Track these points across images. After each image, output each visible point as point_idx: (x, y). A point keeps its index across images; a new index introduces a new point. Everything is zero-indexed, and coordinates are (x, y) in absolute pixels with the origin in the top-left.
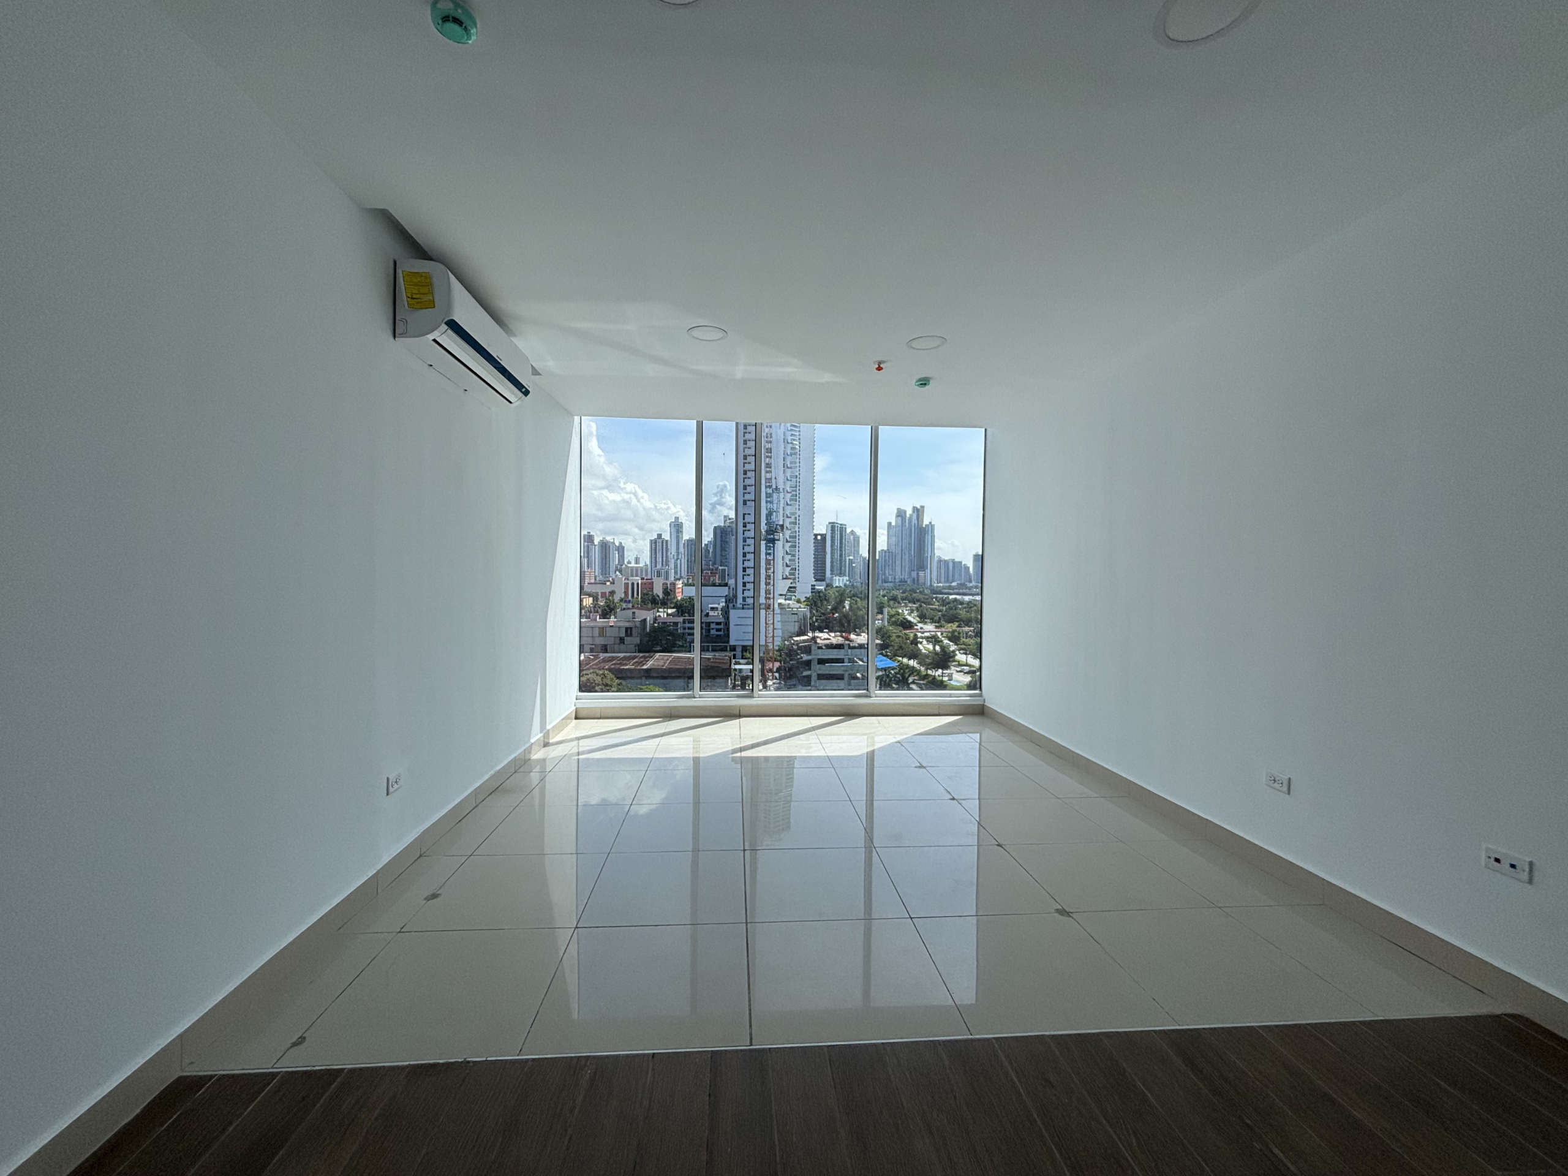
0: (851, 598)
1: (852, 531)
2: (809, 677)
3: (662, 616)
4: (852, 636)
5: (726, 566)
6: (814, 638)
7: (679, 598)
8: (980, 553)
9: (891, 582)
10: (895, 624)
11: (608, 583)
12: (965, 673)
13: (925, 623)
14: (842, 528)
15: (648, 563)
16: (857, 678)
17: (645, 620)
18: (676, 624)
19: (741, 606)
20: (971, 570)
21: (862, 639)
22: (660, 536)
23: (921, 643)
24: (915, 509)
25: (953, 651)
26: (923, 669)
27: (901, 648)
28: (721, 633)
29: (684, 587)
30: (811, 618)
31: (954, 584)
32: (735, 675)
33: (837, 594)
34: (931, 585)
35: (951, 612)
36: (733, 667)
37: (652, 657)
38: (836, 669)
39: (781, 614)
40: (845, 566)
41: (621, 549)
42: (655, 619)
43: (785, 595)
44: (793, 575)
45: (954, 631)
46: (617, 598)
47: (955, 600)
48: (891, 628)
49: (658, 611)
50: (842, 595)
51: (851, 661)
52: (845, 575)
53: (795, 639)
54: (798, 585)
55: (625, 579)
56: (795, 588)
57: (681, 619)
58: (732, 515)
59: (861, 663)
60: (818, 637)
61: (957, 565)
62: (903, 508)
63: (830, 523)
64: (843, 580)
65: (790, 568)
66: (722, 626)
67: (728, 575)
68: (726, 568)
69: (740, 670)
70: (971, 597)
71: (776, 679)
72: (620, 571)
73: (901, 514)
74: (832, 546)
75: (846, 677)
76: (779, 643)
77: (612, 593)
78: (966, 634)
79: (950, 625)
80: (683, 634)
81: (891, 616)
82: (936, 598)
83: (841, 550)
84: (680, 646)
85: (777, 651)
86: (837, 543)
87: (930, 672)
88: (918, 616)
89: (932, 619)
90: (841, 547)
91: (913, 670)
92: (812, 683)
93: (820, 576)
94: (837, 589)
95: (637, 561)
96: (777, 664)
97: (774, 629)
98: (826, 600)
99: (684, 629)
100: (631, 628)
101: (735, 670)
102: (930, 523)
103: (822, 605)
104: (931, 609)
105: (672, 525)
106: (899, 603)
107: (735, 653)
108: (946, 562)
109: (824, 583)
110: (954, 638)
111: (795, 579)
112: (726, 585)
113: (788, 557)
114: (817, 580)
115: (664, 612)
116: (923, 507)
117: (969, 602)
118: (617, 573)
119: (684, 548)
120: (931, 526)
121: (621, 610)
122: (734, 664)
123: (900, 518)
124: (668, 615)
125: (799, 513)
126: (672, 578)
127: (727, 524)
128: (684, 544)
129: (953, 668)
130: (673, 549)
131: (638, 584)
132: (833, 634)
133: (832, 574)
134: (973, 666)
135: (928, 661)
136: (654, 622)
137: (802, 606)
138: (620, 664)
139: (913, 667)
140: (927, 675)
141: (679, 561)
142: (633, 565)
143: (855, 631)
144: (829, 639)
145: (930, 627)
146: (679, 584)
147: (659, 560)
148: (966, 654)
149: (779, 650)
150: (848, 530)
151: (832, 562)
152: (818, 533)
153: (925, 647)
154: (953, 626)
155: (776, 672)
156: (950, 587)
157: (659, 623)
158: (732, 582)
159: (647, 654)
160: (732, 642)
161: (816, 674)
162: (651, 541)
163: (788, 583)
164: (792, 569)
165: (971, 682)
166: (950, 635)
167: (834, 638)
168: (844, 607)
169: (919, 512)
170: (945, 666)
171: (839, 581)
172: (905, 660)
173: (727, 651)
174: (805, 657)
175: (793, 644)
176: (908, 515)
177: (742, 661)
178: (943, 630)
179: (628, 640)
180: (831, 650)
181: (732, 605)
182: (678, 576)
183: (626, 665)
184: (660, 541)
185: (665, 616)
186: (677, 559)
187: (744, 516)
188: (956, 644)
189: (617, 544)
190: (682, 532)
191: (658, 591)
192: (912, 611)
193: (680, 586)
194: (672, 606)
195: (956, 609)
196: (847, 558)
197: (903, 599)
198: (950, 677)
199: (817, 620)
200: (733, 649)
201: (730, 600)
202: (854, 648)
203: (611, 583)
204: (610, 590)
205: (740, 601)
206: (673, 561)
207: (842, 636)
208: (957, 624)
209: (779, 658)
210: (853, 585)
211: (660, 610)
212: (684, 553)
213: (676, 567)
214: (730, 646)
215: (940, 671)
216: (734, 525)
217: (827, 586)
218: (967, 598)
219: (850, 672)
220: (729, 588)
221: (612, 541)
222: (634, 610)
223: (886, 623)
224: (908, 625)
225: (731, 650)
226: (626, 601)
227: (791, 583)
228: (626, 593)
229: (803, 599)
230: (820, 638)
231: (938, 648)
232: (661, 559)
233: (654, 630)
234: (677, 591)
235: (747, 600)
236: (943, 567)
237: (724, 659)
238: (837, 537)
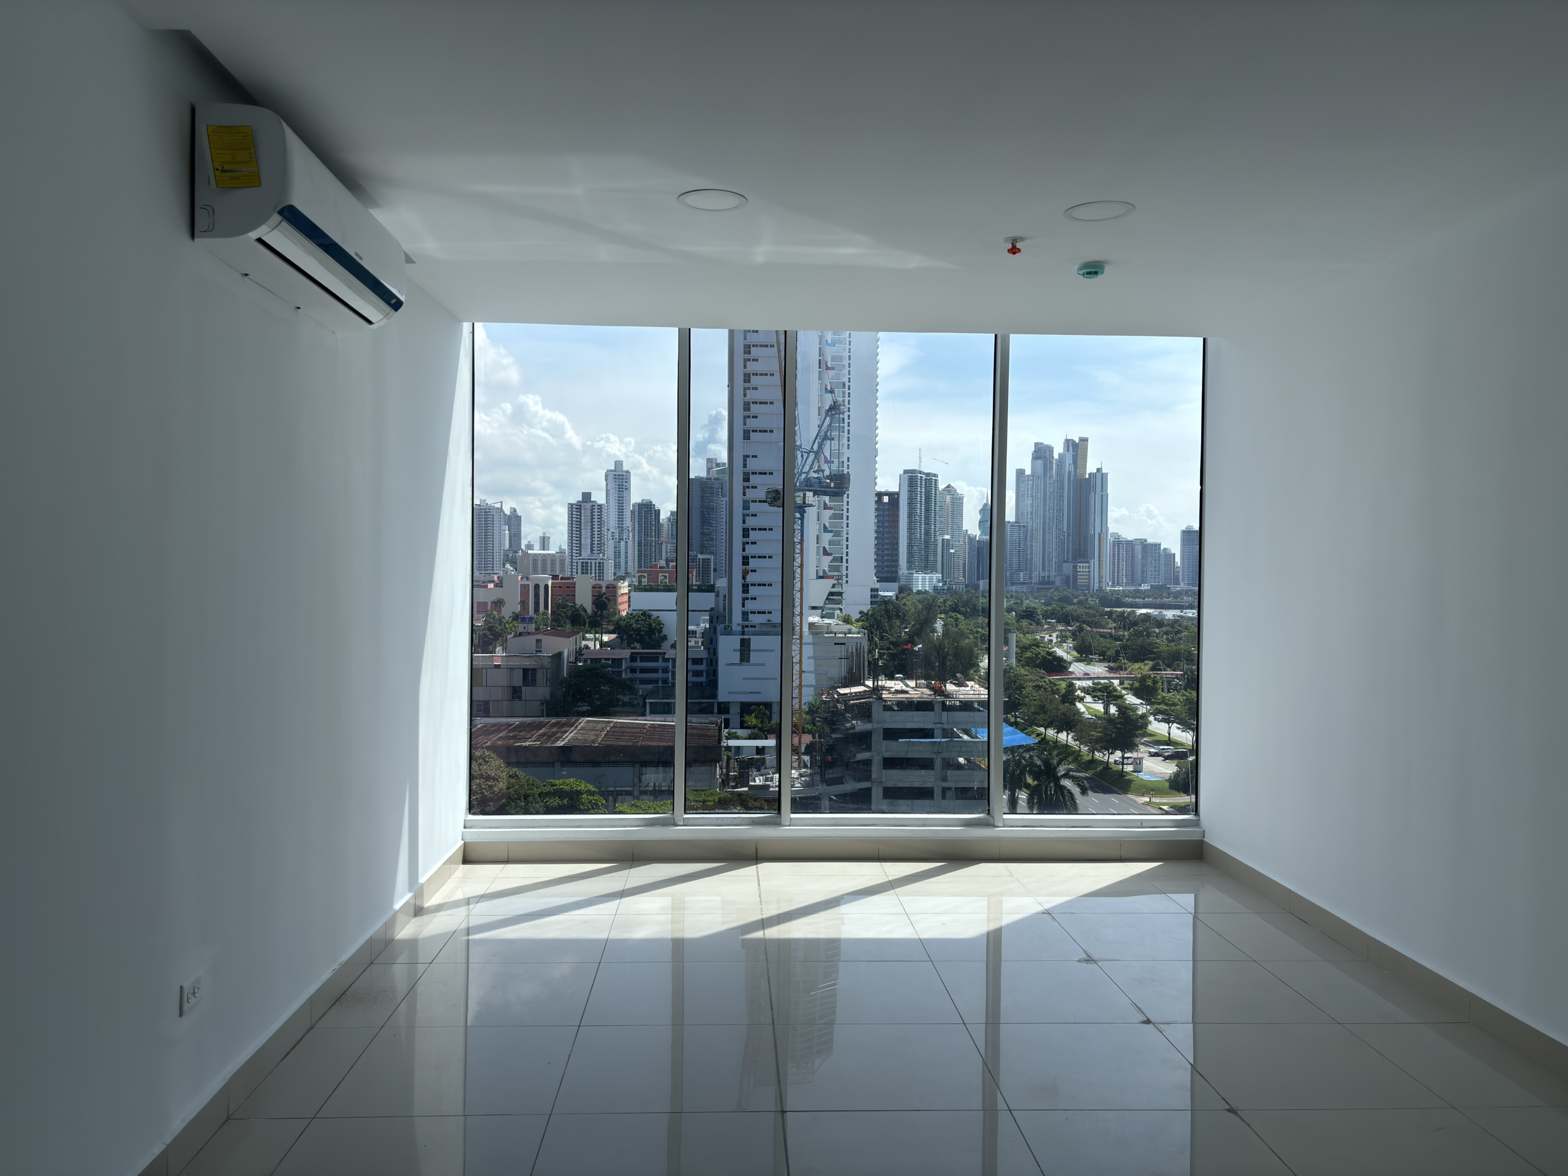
0: (946, 612)
1: (949, 486)
2: (868, 763)
3: (592, 648)
4: (950, 687)
5: (711, 553)
6: (876, 690)
7: (624, 614)
8: (1197, 527)
9: (1022, 583)
10: (1030, 663)
11: (491, 586)
12: (1166, 758)
13: (1089, 662)
14: (930, 480)
15: (565, 547)
16: (960, 767)
17: (559, 656)
18: (617, 662)
19: (740, 628)
20: (1178, 559)
21: (973, 690)
22: (587, 496)
23: (1081, 700)
24: (1069, 443)
25: (1144, 716)
26: (1084, 749)
27: (1042, 709)
28: (703, 679)
29: (632, 593)
30: (870, 652)
31: (1145, 587)
32: (729, 758)
33: (920, 606)
34: (1100, 587)
35: (1139, 641)
36: (724, 743)
37: (572, 725)
38: (917, 747)
39: (814, 644)
40: (936, 554)
41: (514, 521)
42: (579, 653)
43: (822, 609)
44: (836, 570)
45: (1143, 679)
46: (507, 612)
47: (1147, 615)
48: (1023, 671)
49: (584, 639)
50: (929, 606)
51: (948, 733)
52: (934, 570)
53: (842, 691)
54: (846, 589)
55: (522, 579)
56: (840, 594)
57: (626, 653)
58: (723, 457)
59: (966, 737)
60: (883, 688)
61: (1150, 550)
62: (1046, 443)
63: (906, 472)
64: (931, 579)
65: (831, 558)
66: (703, 667)
67: (715, 570)
68: (712, 557)
69: (738, 749)
70: (1177, 612)
71: (805, 766)
72: (513, 563)
73: (1041, 453)
74: (911, 515)
75: (938, 764)
76: (811, 699)
77: (499, 604)
78: (1169, 682)
79: (1137, 666)
80: (631, 680)
81: (1023, 648)
82: (1110, 614)
83: (927, 523)
84: (624, 704)
85: (807, 713)
86: (920, 509)
87: (1098, 755)
88: (1075, 649)
89: (1103, 654)
90: (927, 518)
91: (1065, 751)
92: (874, 776)
93: (887, 570)
94: (920, 597)
95: (544, 542)
96: (807, 739)
97: (801, 672)
98: (898, 617)
99: (633, 670)
100: (534, 670)
101: (728, 748)
102: (1099, 470)
103: (891, 627)
104: (1102, 636)
105: (610, 478)
106: (1038, 623)
107: (727, 716)
108: (1130, 544)
109: (895, 585)
110: (1144, 690)
111: (839, 578)
112: (711, 589)
113: (827, 537)
114: (881, 580)
115: (596, 639)
116: (1084, 440)
117: (1174, 622)
118: (508, 566)
119: (633, 519)
120: (1100, 477)
121: (515, 636)
122: (727, 738)
123: (1040, 462)
124: (602, 644)
125: (846, 453)
126: (609, 576)
127: (714, 474)
128: (633, 512)
129: (1142, 748)
130: (611, 520)
131: (546, 586)
132: (912, 683)
133: (909, 568)
134: (1182, 744)
135: (1096, 734)
136: (577, 660)
137: (854, 629)
138: (514, 737)
139: (1067, 746)
140: (1093, 762)
141: (623, 543)
142: (537, 550)
143: (956, 678)
144: (906, 692)
145: (1099, 669)
146: (624, 588)
147: (586, 541)
148: (1167, 721)
149: (811, 712)
150: (941, 486)
151: (910, 546)
152: (883, 490)
153: (1089, 707)
154: (1142, 668)
155: (804, 754)
156: (1137, 593)
157: (585, 661)
158: (721, 583)
159: (564, 720)
160: (722, 697)
161: (880, 758)
162: (571, 506)
163: (827, 585)
164: (834, 560)
165: (1177, 775)
166: (1136, 684)
167: (913, 689)
168: (934, 631)
169: (1077, 449)
170: (1127, 744)
171: (924, 582)
172: (1051, 733)
173: (712, 713)
174: (859, 725)
175: (838, 701)
176: (1056, 456)
177: (740, 732)
178: (1124, 674)
179: (527, 692)
180: (910, 713)
181: (722, 626)
182: (622, 573)
183: (525, 739)
184: (589, 505)
185: (598, 647)
186: (621, 539)
187: (745, 461)
188: (1149, 702)
189: (508, 512)
190: (628, 489)
191: (584, 599)
192: (1063, 639)
193: (626, 591)
194: (611, 628)
195: (1149, 635)
196: (940, 539)
197: (1047, 616)
198: (1138, 763)
199: (881, 655)
200: (724, 708)
201: (719, 619)
202: (952, 708)
203: (496, 586)
204: (494, 598)
205: (737, 618)
206: (611, 543)
207: (928, 687)
208: (1151, 663)
209: (809, 727)
210: (949, 589)
211: (587, 635)
212: (633, 530)
213: (617, 555)
214: (719, 704)
215: (1118, 754)
216: (727, 478)
217: (901, 590)
218: (1170, 614)
219: (945, 755)
220: (717, 596)
221: (499, 505)
222: (539, 637)
223: (1014, 661)
224: (1058, 666)
225: (720, 712)
226: (524, 620)
227: (833, 586)
228: (524, 604)
229: (855, 616)
230: (888, 689)
231: (1113, 710)
232: (589, 541)
233: (575, 672)
234: (620, 600)
235: (751, 616)
236: (1123, 553)
237: (708, 729)
238: (921, 498)
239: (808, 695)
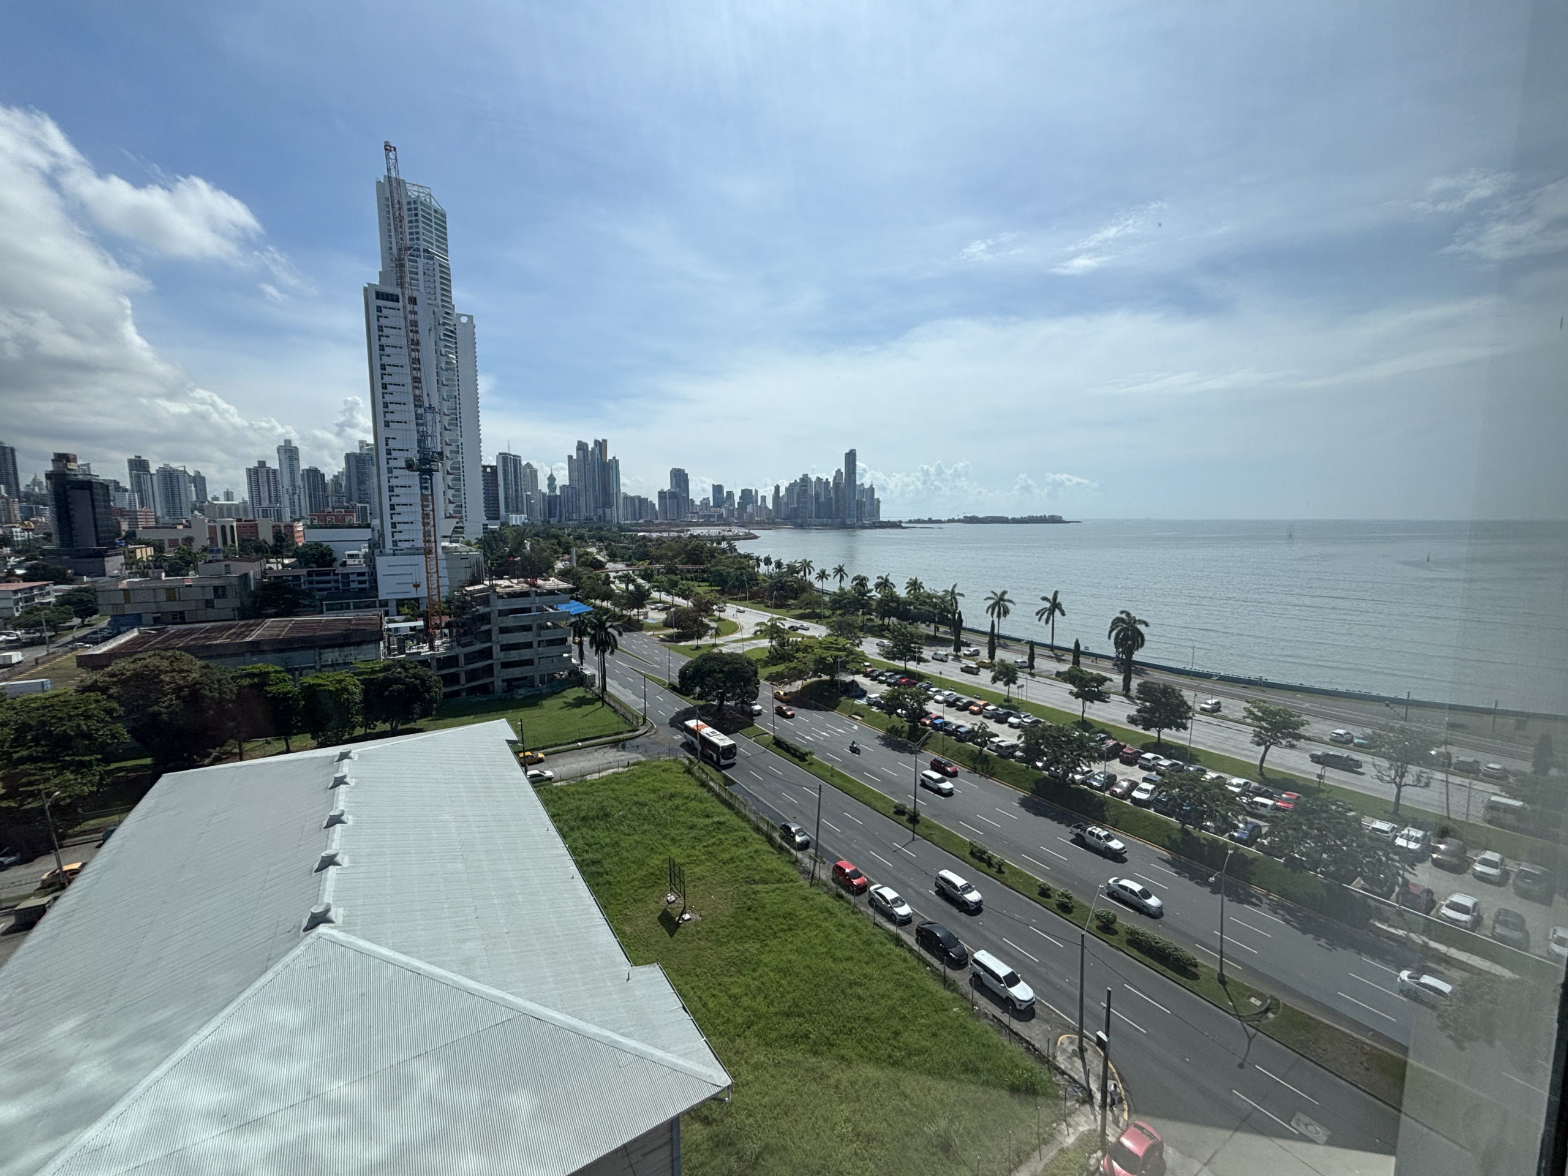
0: (531, 537)
1: (528, 463)
2: (489, 632)
3: (275, 568)
4: (540, 582)
5: (367, 503)
6: (492, 587)
7: (300, 544)
8: (670, 491)
9: (575, 520)
10: (585, 564)
11: (181, 527)
12: (660, 610)
13: (615, 562)
14: (516, 460)
15: (247, 498)
16: (548, 628)
17: (246, 575)
18: (297, 578)
19: (392, 552)
20: (657, 507)
21: (553, 583)
22: (262, 464)
23: (613, 583)
24: (596, 442)
25: (648, 590)
26: (617, 610)
27: (593, 589)
28: (367, 585)
29: (306, 530)
30: (486, 562)
31: (641, 521)
32: (389, 636)
33: (515, 534)
34: (618, 522)
35: (642, 549)
36: (386, 626)
37: (259, 624)
38: (523, 619)
39: (446, 559)
40: (522, 503)
41: (199, 481)
42: (264, 573)
43: (451, 537)
44: (459, 512)
45: (646, 570)
46: (196, 547)
47: (644, 537)
48: (580, 569)
49: (268, 562)
50: (521, 533)
51: (540, 609)
52: (522, 512)
53: (468, 589)
54: (466, 524)
55: (209, 522)
56: (462, 528)
57: (304, 571)
58: (370, 440)
59: (551, 610)
60: (496, 585)
61: (643, 502)
62: (584, 441)
63: (500, 454)
64: (521, 518)
65: (454, 505)
66: (366, 578)
67: (371, 514)
68: (368, 505)
69: (397, 629)
70: (658, 534)
71: (446, 635)
72: (201, 510)
73: (582, 446)
74: (505, 479)
75: (535, 628)
76: (447, 594)
77: (189, 540)
78: (658, 571)
79: (641, 563)
80: (310, 589)
81: (579, 556)
82: (624, 536)
83: (516, 485)
84: (305, 606)
85: (445, 603)
86: (511, 477)
87: (624, 612)
88: (608, 555)
89: (622, 557)
90: (516, 482)
91: (607, 610)
92: (494, 638)
93: (492, 511)
94: (514, 528)
95: (228, 495)
96: (446, 619)
97: (438, 577)
98: (501, 540)
99: (311, 583)
100: (223, 587)
101: (389, 630)
102: (614, 458)
103: (497, 546)
104: (622, 547)
105: (282, 451)
106: (586, 542)
107: (386, 609)
108: (633, 498)
109: (498, 522)
110: (647, 576)
111: (461, 518)
112: (368, 526)
113: (451, 492)
114: (489, 519)
115: (278, 563)
116: (605, 441)
117: (659, 539)
118: (196, 512)
119: (303, 480)
120: (615, 461)
121: (206, 563)
122: (388, 623)
123: (581, 452)
124: (284, 565)
125: (461, 440)
126: (287, 519)
127: (365, 451)
128: (303, 476)
129: (648, 606)
130: (286, 481)
131: (232, 527)
132: (515, 581)
133: (507, 511)
134: (667, 603)
135: (623, 601)
136: (263, 577)
137: (473, 549)
138: (206, 638)
139: (608, 609)
140: (623, 616)
141: (296, 497)
142: (222, 501)
143: (542, 576)
144: (512, 587)
145: (620, 566)
146: (299, 527)
147: (265, 495)
148: (659, 591)
149: (447, 602)
150: (524, 463)
151: (506, 498)
152: (486, 464)
153: (618, 587)
154: (644, 565)
155: (445, 627)
156: (641, 525)
157: (270, 578)
158: (376, 522)
159: (252, 622)
160: (382, 595)
161: (497, 628)
162: (249, 471)
163: (453, 523)
164: (457, 506)
165: (667, 619)
166: (642, 573)
167: (517, 585)
168: (526, 548)
169: (601, 445)
170: (640, 605)
171: (516, 520)
172: (598, 602)
173: (375, 607)
174: (482, 609)
175: (466, 595)
176: (590, 449)
177: (397, 618)
178: (634, 568)
179: (218, 603)
180: (515, 599)
181: (378, 550)
182: (297, 516)
183: (216, 638)
184: (264, 470)
185: (280, 567)
186: (294, 494)
187: (387, 441)
188: (649, 582)
189: (192, 474)
190: (297, 459)
191: (266, 534)
192: (600, 550)
193: (301, 529)
194: (290, 554)
195: (646, 546)
196: (524, 494)
197: (590, 538)
198: (646, 615)
199: (492, 564)
200: (384, 604)
201: (376, 546)
202: (542, 594)
203: (185, 527)
204: (185, 535)
205: (389, 545)
206: (287, 496)
207: (526, 582)
208: (648, 561)
209: (447, 611)
210: (532, 524)
211: (271, 560)
212: (304, 487)
213: (292, 504)
214: (380, 601)
215: (636, 610)
216: (374, 453)
217: (502, 524)
218: (655, 535)
219: (539, 622)
220: (373, 530)
221: (182, 469)
222: (227, 563)
223: (575, 565)
224: (600, 565)
225: (381, 606)
226: (212, 551)
227: (457, 523)
228: (213, 539)
229: (474, 541)
230: (499, 586)
231: (631, 587)
232: (267, 495)
233: (262, 587)
234: (296, 535)
235: (399, 544)
236: (629, 504)
237: (372, 620)
238: (511, 469)
239: (445, 592)
